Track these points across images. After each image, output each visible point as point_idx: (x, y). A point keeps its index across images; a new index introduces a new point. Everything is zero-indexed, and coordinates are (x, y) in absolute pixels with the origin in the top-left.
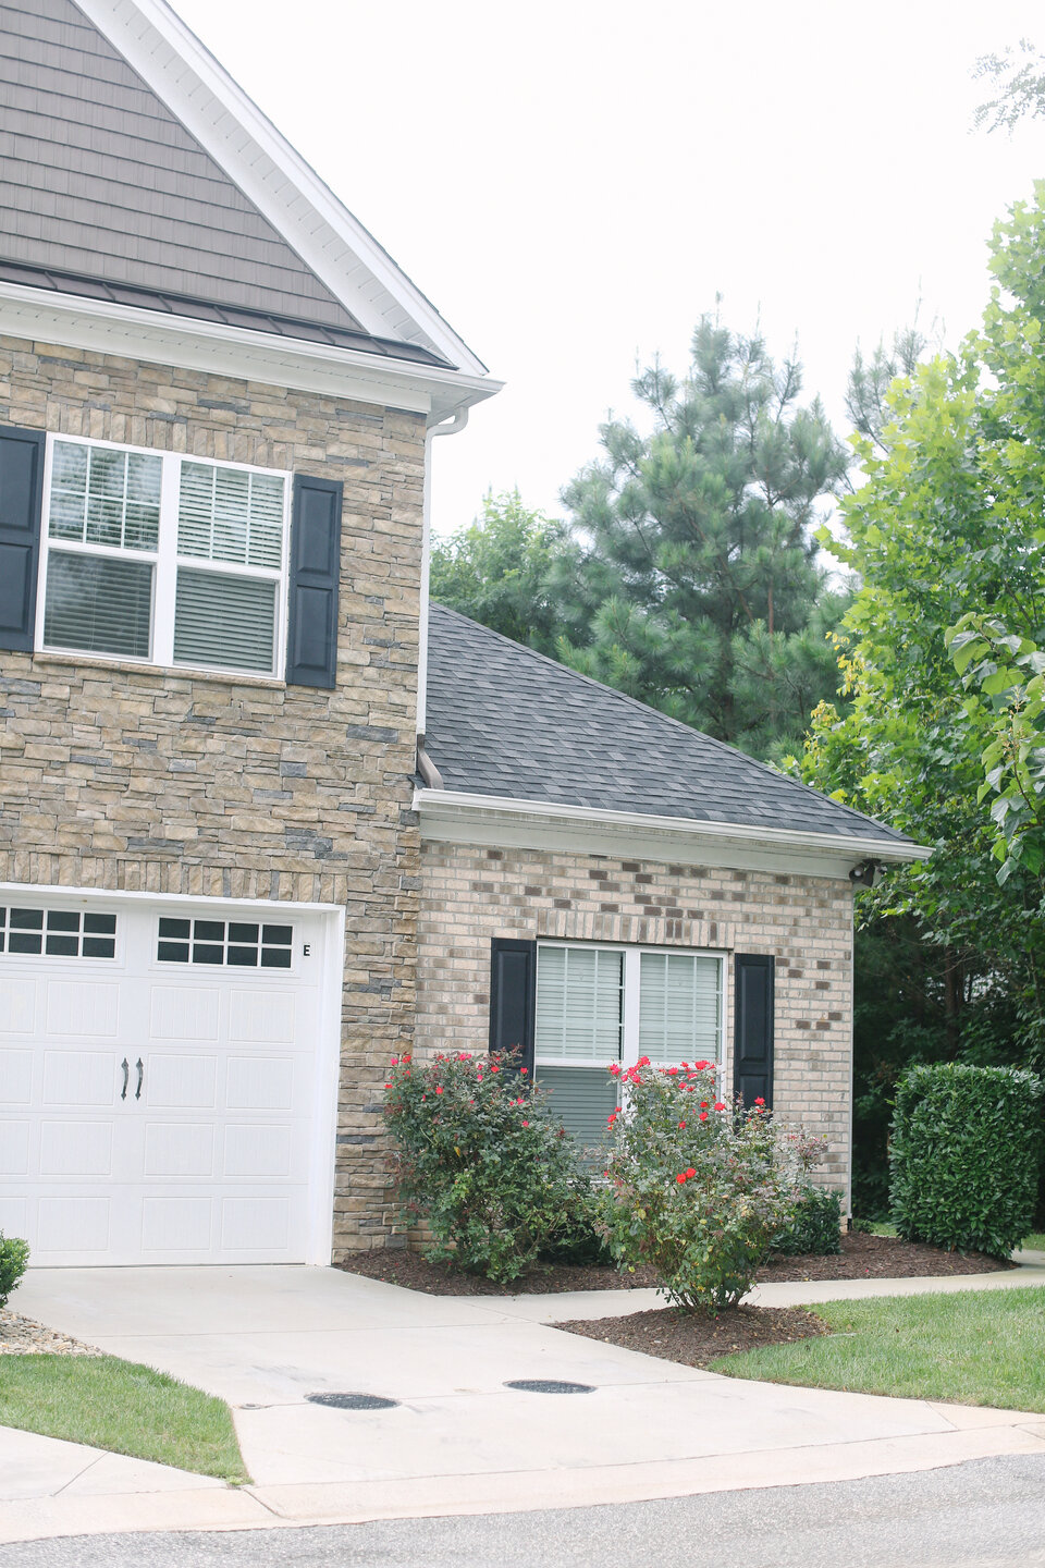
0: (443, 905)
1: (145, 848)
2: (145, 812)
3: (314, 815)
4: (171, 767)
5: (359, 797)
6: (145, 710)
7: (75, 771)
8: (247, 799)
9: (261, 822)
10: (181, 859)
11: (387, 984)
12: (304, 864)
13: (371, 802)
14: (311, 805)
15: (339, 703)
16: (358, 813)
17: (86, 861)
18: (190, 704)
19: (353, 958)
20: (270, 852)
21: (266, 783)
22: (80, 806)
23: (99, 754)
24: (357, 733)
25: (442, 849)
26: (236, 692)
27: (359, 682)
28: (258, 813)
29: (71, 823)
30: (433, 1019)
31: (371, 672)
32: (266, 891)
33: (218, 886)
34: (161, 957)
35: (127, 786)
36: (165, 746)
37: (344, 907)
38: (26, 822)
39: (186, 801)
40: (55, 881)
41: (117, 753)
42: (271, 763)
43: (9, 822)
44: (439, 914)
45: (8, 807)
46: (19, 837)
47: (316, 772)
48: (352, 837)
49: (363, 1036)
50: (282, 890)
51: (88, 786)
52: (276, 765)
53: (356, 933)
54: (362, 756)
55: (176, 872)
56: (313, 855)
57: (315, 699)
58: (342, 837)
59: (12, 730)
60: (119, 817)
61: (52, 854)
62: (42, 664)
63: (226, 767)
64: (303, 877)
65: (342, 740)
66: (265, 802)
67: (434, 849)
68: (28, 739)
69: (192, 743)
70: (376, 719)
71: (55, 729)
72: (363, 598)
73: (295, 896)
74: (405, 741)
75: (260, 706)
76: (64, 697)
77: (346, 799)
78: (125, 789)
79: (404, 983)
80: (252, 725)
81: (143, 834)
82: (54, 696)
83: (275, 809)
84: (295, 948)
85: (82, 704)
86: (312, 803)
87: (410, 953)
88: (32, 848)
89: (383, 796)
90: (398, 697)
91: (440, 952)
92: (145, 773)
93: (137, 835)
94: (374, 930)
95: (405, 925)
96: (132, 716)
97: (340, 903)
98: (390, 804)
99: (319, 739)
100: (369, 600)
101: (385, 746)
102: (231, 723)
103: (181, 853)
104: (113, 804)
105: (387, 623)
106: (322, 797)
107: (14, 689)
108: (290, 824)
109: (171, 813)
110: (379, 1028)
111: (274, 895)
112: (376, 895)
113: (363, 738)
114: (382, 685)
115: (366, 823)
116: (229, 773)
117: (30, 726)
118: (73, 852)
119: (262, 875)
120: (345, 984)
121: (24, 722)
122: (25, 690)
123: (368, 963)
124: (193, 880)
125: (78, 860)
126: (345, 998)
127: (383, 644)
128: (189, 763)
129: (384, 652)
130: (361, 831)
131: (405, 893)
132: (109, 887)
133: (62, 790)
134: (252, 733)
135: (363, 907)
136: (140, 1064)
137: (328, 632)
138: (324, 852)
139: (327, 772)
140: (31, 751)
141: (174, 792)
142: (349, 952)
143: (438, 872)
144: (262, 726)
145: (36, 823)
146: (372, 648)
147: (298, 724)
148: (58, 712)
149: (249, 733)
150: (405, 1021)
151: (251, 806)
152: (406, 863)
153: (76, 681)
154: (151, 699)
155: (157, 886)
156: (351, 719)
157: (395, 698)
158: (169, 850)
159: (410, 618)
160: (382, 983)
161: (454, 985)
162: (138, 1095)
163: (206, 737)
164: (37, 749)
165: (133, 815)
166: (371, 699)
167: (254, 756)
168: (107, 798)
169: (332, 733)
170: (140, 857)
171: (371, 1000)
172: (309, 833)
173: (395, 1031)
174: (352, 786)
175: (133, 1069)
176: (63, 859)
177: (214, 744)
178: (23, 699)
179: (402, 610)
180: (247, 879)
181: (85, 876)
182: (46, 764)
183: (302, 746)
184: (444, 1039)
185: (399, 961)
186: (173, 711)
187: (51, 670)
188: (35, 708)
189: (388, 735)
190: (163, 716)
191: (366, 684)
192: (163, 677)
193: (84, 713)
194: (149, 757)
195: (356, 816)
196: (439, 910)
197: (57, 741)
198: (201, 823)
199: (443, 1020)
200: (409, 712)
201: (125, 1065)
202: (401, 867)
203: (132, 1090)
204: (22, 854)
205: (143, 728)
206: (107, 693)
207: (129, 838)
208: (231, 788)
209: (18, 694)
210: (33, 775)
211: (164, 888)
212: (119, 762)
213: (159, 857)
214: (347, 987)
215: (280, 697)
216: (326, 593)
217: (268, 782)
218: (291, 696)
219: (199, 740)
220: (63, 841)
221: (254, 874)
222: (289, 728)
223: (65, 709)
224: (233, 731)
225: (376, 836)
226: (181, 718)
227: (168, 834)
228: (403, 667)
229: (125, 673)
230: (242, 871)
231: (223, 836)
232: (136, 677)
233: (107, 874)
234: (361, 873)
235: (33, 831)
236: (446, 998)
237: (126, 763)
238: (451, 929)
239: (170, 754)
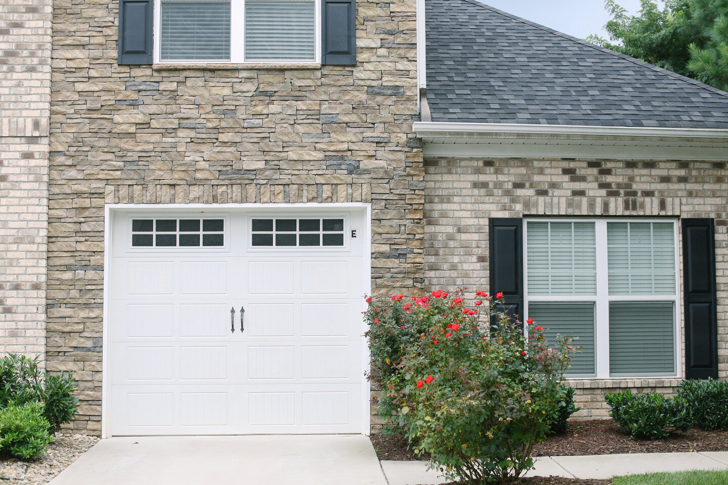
0: (451, 198)
1: (230, 176)
2: (228, 154)
3: (345, 146)
4: (246, 125)
5: (378, 132)
6: (227, 91)
7: (181, 133)
8: (298, 140)
9: (307, 154)
10: (255, 182)
11: (402, 252)
12: (339, 178)
13: (385, 135)
14: (342, 140)
15: (358, 73)
16: (377, 143)
17: (192, 188)
18: (256, 84)
19: (377, 237)
20: (315, 172)
21: (310, 129)
22: (187, 154)
23: (198, 121)
24: (373, 92)
25: (449, 162)
26: (288, 74)
27: (374, 59)
28: (306, 149)
29: (181, 165)
30: (447, 274)
31: (383, 52)
32: (313, 198)
33: (281, 196)
34: (254, 244)
35: (217, 139)
36: (241, 114)
37: (370, 204)
38: (152, 167)
39: (257, 145)
40: (172, 201)
41: (208, 120)
42: (315, 116)
43: (141, 167)
44: (449, 205)
45: (141, 159)
46: (149, 176)
47: (346, 119)
48: (374, 158)
49: (387, 286)
50: (325, 196)
51: (192, 142)
52: (318, 117)
53: (380, 220)
54: (379, 106)
55: (252, 189)
56: (346, 172)
57: (343, 73)
58: (366, 159)
59: (142, 112)
60: (212, 159)
61: (170, 185)
62: (159, 71)
63: (283, 121)
64: (339, 187)
65: (363, 97)
66: (310, 141)
67: (443, 163)
68: (152, 117)
69: (259, 109)
70: (388, 81)
71: (169, 109)
72: (375, 5)
73: (335, 198)
74: (408, 93)
75: (304, 81)
76: (173, 89)
77: (369, 133)
78: (215, 141)
79: (415, 251)
80: (300, 94)
81: (229, 168)
82: (167, 89)
83: (317, 145)
84: (346, 233)
85: (186, 92)
86: (343, 139)
87: (419, 231)
88: (157, 182)
89: (395, 130)
90: (402, 65)
91: (450, 229)
92: (228, 130)
93: (224, 169)
94: (392, 217)
95: (414, 213)
96: (218, 96)
97: (366, 201)
98: (399, 135)
99: (347, 98)
100: (379, 6)
101: (394, 98)
102: (285, 94)
103: (254, 177)
104: (208, 151)
105: (393, 19)
106: (351, 135)
107: (141, 87)
108: (327, 154)
109: (246, 153)
110: (398, 281)
111: (319, 199)
112: (392, 195)
113: (379, 94)
114: (391, 59)
115: (383, 149)
116: (285, 125)
117: (153, 109)
118: (184, 182)
119: (310, 188)
120: (372, 253)
121: (149, 107)
122: (149, 88)
123: (388, 239)
124: (263, 194)
125: (186, 187)
126: (372, 263)
127: (391, 33)
128: (257, 121)
129: (391, 38)
130: (379, 154)
131: (413, 192)
132: (207, 202)
133: (174, 146)
134: (300, 98)
135: (383, 203)
136: (242, 310)
137: (349, 29)
138: (354, 170)
139: (353, 118)
140: (154, 124)
141: (248, 140)
142: (374, 233)
143: (446, 177)
144: (308, 94)
145: (158, 167)
146: (382, 36)
147: (332, 90)
148: (170, 98)
149: (297, 98)
150: (417, 276)
151: (301, 144)
152: (412, 172)
153: (181, 79)
154: (230, 84)
155: (239, 198)
156: (369, 83)
157: (400, 66)
158: (246, 176)
159: (409, 14)
160: (399, 252)
161: (462, 251)
162: (242, 329)
163: (268, 104)
164: (158, 122)
165: (221, 157)
166: (383, 68)
167: (301, 113)
168: (204, 148)
169: (356, 93)
170: (227, 182)
171: (393, 263)
172: (342, 158)
173: (410, 282)
174: (371, 126)
175: (238, 314)
176: (177, 187)
177: (274, 108)
178: (148, 93)
179: (403, 9)
180: (300, 190)
181: (191, 196)
182: (164, 131)
183: (336, 104)
184: (456, 287)
185: (411, 237)
186: (245, 90)
187: (164, 74)
188: (155, 98)
189: (396, 91)
190: (239, 94)
191: (379, 59)
192: (236, 70)
193: (187, 97)
194: (231, 121)
195: (375, 145)
196: (449, 202)
197: (171, 116)
198: (267, 158)
199: (454, 274)
200: (412, 74)
201: (233, 311)
202: (409, 175)
203: (237, 326)
204: (151, 187)
205: (225, 103)
206: (202, 84)
207: (219, 171)
208: (286, 135)
209: (145, 90)
210: (156, 138)
211: (244, 200)
212: (210, 125)
213: (239, 182)
214: (374, 256)
215: (319, 74)
216: (347, 5)
217: (312, 128)
218: (326, 72)
219: (264, 106)
220: (176, 176)
221: (305, 187)
222: (325, 93)
223: (174, 96)
224: (287, 98)
225: (391, 156)
226: (250, 94)
227: (245, 167)
228: (405, 46)
229: (213, 71)
230: (296, 186)
231: (283, 165)
232: (219, 72)
233: (206, 194)
234: (381, 181)
235: (157, 172)
236: (456, 259)
237: (215, 125)
238: (458, 214)
239: (244, 117)
